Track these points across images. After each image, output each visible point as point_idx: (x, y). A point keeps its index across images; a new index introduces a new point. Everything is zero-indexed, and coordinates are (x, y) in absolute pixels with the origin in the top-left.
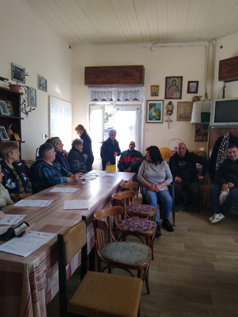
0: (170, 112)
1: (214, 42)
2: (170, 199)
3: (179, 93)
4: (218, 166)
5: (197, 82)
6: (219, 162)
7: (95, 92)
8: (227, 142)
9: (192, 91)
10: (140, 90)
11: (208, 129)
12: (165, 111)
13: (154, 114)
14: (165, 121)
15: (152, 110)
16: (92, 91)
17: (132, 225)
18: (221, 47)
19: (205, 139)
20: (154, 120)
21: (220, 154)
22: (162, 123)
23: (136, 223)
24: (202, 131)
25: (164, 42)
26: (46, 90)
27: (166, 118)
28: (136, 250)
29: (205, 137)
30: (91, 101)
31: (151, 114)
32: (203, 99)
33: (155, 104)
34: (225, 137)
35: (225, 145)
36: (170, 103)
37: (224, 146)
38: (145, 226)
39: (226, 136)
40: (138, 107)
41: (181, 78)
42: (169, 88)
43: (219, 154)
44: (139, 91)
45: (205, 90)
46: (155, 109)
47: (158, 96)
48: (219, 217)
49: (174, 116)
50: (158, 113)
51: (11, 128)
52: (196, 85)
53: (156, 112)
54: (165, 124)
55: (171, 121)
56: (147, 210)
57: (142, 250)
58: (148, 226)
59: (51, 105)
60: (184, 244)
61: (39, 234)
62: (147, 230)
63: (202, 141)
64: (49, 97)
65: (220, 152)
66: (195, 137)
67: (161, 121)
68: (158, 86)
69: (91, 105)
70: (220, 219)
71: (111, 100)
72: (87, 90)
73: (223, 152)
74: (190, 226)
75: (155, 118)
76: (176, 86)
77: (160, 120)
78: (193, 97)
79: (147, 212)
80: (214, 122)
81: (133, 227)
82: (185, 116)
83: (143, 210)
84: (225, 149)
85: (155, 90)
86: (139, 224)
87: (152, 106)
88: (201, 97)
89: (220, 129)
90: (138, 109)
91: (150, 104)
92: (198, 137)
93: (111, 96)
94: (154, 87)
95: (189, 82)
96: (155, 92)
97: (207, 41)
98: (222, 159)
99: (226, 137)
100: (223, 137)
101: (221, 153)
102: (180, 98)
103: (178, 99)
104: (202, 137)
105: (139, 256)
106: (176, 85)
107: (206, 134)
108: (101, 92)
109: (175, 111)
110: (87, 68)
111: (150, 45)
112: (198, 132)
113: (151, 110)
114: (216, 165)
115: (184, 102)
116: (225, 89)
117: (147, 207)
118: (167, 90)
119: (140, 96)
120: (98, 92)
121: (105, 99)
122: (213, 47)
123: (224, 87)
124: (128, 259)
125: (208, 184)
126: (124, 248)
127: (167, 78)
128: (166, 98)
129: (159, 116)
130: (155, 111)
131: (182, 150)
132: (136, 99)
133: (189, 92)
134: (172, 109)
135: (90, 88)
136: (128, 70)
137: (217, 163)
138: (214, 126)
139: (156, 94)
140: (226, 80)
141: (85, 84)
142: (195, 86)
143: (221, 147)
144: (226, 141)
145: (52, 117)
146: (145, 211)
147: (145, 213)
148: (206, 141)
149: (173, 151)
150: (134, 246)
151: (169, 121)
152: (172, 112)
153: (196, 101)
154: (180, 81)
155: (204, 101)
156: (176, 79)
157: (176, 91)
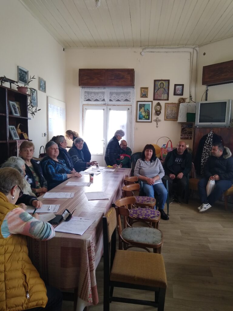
0: (158, 113)
1: (197, 49)
2: (165, 191)
3: (166, 95)
4: (203, 162)
5: (183, 85)
6: (204, 158)
7: (88, 93)
8: (211, 140)
9: (178, 93)
11: (192, 128)
12: (154, 111)
13: (143, 114)
14: (154, 121)
15: (142, 110)
16: (85, 92)
18: (204, 54)
22: (151, 122)
25: (153, 48)
27: (154, 117)
29: (190, 135)
30: (84, 101)
31: (141, 114)
34: (209, 135)
35: (209, 143)
36: (159, 104)
37: (208, 143)
39: (210, 134)
40: (129, 107)
41: (168, 81)
42: (157, 90)
43: (204, 151)
44: (129, 92)
45: (190, 92)
46: (144, 109)
48: (206, 207)
49: (162, 117)
50: (148, 113)
52: (181, 88)
54: (154, 123)
55: (160, 121)
59: (49, 105)
60: (180, 231)
61: (81, 219)
62: (154, 217)
63: (187, 138)
64: (47, 97)
65: (205, 149)
66: (181, 135)
68: (147, 88)
69: (84, 105)
70: (207, 209)
71: (104, 100)
72: (80, 91)
74: (182, 215)
75: (144, 117)
76: (164, 88)
77: (149, 119)
78: (179, 99)
80: (199, 122)
82: (172, 116)
84: (209, 146)
85: (144, 92)
88: (186, 99)
89: (205, 128)
90: (129, 109)
92: (183, 135)
93: (104, 97)
94: (144, 89)
97: (192, 48)
98: (206, 155)
99: (210, 136)
100: (207, 135)
101: (206, 150)
103: (165, 100)
104: (187, 135)
106: (164, 87)
107: (191, 133)
108: (95, 93)
109: (163, 111)
110: (81, 71)
111: (140, 50)
112: (183, 130)
114: (201, 160)
115: (171, 103)
116: (208, 92)
118: (155, 92)
119: (130, 97)
120: (91, 93)
121: (98, 99)
122: (197, 54)
123: (207, 90)
125: (194, 178)
127: (155, 81)
129: (149, 115)
130: (145, 111)
131: (181, 147)
132: (126, 100)
134: (161, 109)
135: (83, 89)
136: (120, 73)
138: (199, 126)
139: (146, 95)
140: (209, 84)
141: (79, 86)
143: (206, 145)
144: (210, 139)
145: (50, 117)
147: (147, 203)
148: (191, 138)
149: (162, 148)
150: (147, 230)
151: (157, 121)
152: (160, 112)
153: (182, 103)
154: (167, 84)
155: (189, 103)
156: (164, 82)
157: (164, 93)
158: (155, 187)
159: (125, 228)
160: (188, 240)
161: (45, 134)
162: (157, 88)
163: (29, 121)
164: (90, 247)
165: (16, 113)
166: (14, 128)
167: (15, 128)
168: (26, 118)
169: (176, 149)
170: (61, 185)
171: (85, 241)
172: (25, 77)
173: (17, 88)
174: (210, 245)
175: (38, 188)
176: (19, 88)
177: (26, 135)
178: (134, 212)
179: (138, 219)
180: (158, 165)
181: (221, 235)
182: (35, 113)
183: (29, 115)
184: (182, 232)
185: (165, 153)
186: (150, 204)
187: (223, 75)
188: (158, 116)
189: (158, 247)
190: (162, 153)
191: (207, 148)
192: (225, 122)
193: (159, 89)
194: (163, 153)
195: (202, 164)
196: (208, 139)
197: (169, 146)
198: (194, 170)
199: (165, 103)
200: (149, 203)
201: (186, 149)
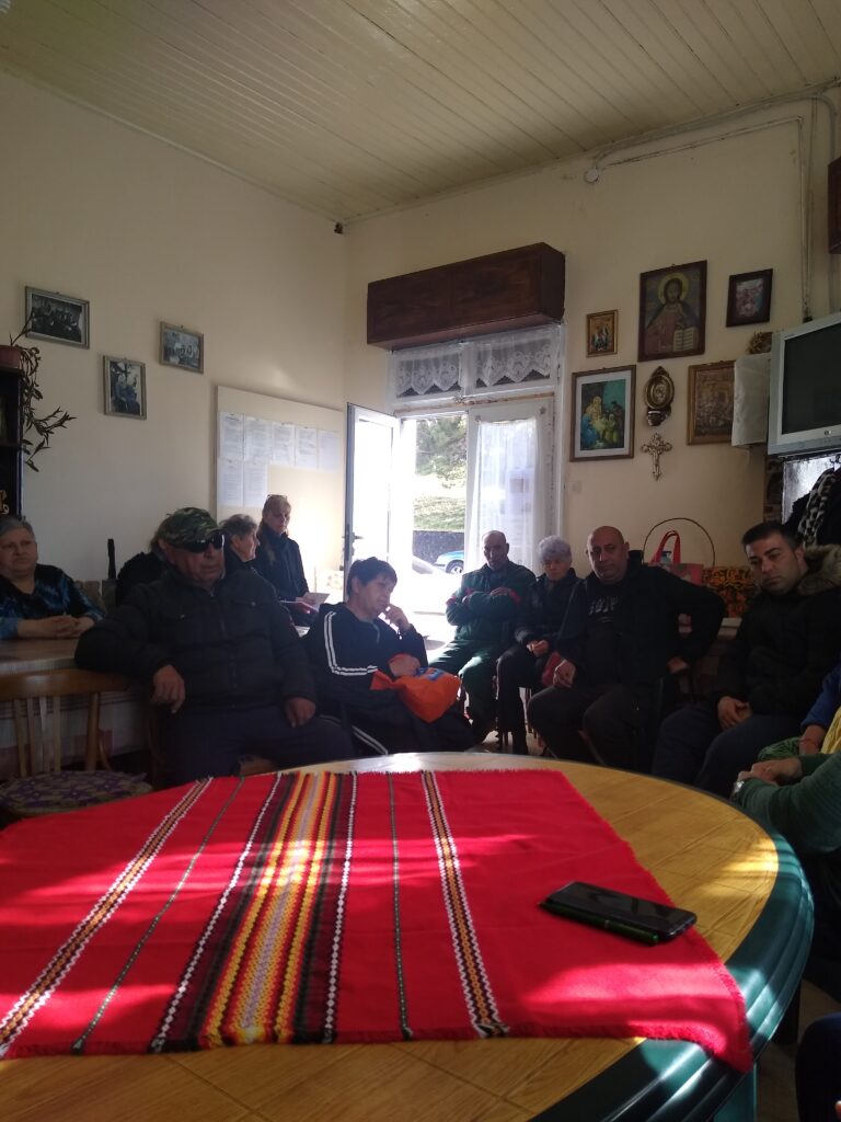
1: (831, 94)
7: (409, 366)
9: (748, 314)
10: (547, 336)
12: (641, 407)
14: (642, 449)
15: (594, 408)
16: (401, 365)
22: (630, 456)
25: (632, 144)
26: (198, 369)
27: (645, 435)
30: (397, 397)
31: (590, 427)
36: (659, 376)
40: (544, 402)
41: (701, 267)
42: (654, 318)
44: (544, 342)
45: (803, 300)
46: (602, 404)
47: (612, 351)
49: (677, 423)
52: (761, 289)
53: (607, 417)
54: (644, 461)
55: (666, 447)
59: (224, 415)
64: (215, 390)
67: (625, 451)
68: (613, 314)
71: (456, 387)
75: (603, 440)
78: (753, 339)
80: (783, 433)
82: (721, 423)
85: (600, 333)
90: (543, 411)
91: (583, 386)
93: (456, 374)
94: (597, 321)
96: (604, 338)
97: (806, 98)
103: (688, 353)
106: (682, 298)
108: (427, 363)
109: (679, 406)
110: (372, 288)
111: (582, 164)
112: (775, 485)
113: (591, 410)
115: (713, 364)
118: (647, 323)
119: (547, 361)
120: (418, 364)
121: (438, 385)
127: (647, 276)
129: (620, 429)
130: (605, 413)
131: (603, 557)
132: (534, 376)
134: (670, 397)
136: (494, 269)
138: (781, 449)
139: (606, 344)
141: (369, 342)
142: (758, 295)
152: (669, 408)
154: (697, 280)
156: (680, 276)
157: (681, 324)
162: (652, 306)
188: (657, 429)
193: (661, 309)
199: (694, 369)
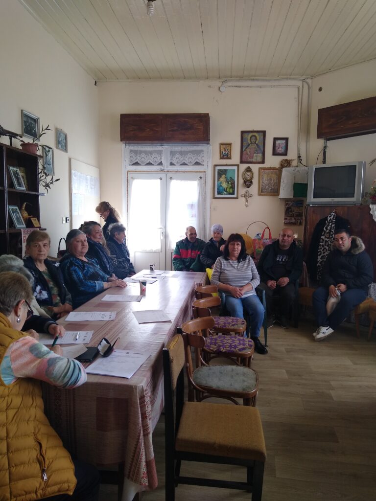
0: (248, 183)
1: (309, 81)
2: (261, 308)
3: (260, 155)
4: (321, 260)
5: (287, 139)
6: (322, 255)
7: (136, 152)
8: (333, 225)
9: (280, 152)
10: (203, 149)
11: (302, 207)
12: (241, 181)
13: (225, 185)
14: (242, 196)
15: (223, 179)
16: (131, 151)
17: (221, 344)
18: (320, 89)
19: (299, 221)
20: (225, 194)
21: (322, 242)
22: (237, 198)
23: (226, 341)
24: (295, 210)
25: (238, 80)
26: (66, 150)
27: (242, 190)
28: (237, 374)
29: (299, 218)
30: (130, 165)
31: (221, 186)
32: (295, 163)
33: (226, 171)
34: (329, 219)
35: (330, 230)
36: (249, 170)
37: (328, 231)
38: (240, 344)
39: (330, 216)
40: (202, 175)
41: (264, 132)
42: (247, 148)
43: (321, 244)
44: (202, 151)
45: (298, 150)
46: (226, 178)
47: (230, 158)
48: (325, 331)
49: (254, 189)
50: (231, 184)
51: (25, 208)
52: (284, 144)
53: (228, 183)
54: (242, 200)
55: (250, 196)
56: (233, 323)
57: (245, 374)
58: (244, 344)
59: (73, 172)
60: (286, 370)
61: (127, 353)
62: (243, 349)
63: (295, 224)
64: (70, 160)
65: (323, 239)
66: (285, 219)
67: (235, 196)
68: (230, 144)
69: (130, 171)
70: (327, 334)
71: (161, 164)
72: (123, 150)
73: (327, 240)
74: (288, 345)
75: (226, 191)
76: (257, 145)
77: (233, 193)
78: (282, 161)
79: (235, 326)
80: (314, 198)
81: (224, 347)
82: (270, 189)
83: (229, 323)
84: (330, 236)
85: (225, 151)
86: (230, 341)
87: (221, 173)
88: (292, 160)
89: (323, 207)
90: (201, 178)
91: (218, 170)
92: (288, 218)
93: (161, 158)
94: (224, 146)
95: (275, 139)
96: (227, 153)
97: (300, 80)
98: (325, 250)
99: (331, 219)
100: (326, 219)
101: (324, 242)
102: (263, 162)
103: (259, 163)
104: (295, 219)
105: (244, 381)
106: (257, 143)
107: (300, 215)
108: (146, 152)
109: (255, 181)
110: (124, 117)
111: (218, 83)
112: (288, 211)
113: (221, 179)
114: (318, 258)
115: (268, 168)
116: (327, 150)
117: (233, 319)
118: (243, 150)
119: (204, 158)
120: (141, 152)
121: (151, 162)
122: (309, 89)
123: (325, 147)
124: (231, 385)
125: (306, 286)
126: (221, 373)
127: (243, 133)
128: (242, 162)
129: (233, 187)
130: (227, 181)
131: (286, 238)
132: (197, 164)
133: (275, 153)
134: (252, 178)
135: (127, 147)
136: (186, 120)
137: (319, 255)
138: (313, 203)
139: (228, 155)
140: (328, 137)
141: (121, 141)
142: (284, 146)
143: (325, 233)
144: (331, 224)
145: (74, 191)
146: (233, 325)
147: (232, 328)
148: (301, 224)
149: (254, 240)
150: (233, 370)
151: (247, 196)
152: (251, 182)
153: (286, 167)
154: (262, 137)
155: (297, 167)
156: (256, 134)
157: (256, 152)
158: (245, 302)
159: (197, 366)
160: (299, 385)
161: (66, 218)
162: (245, 144)
163: (40, 197)
164: (144, 396)
165: (20, 184)
166: (16, 209)
167: (18, 210)
168: (36, 193)
169: (278, 240)
170: (95, 300)
171: (136, 387)
172: (33, 128)
173: (21, 145)
174: (332, 393)
175: (56, 305)
176: (24, 145)
177: (37, 221)
178: (212, 342)
179: (219, 354)
180: (250, 268)
181: (351, 376)
182: (51, 186)
183: (41, 189)
184: (287, 372)
185: (260, 248)
186: (238, 328)
187: (350, 122)
188: (248, 189)
189: (251, 397)
190: (255, 247)
191: (326, 239)
192: (354, 197)
193: (249, 145)
194: (257, 247)
195: (318, 264)
196: (327, 224)
197: (266, 236)
198: (306, 273)
199: (260, 169)
200: (236, 327)
201: (294, 240)
